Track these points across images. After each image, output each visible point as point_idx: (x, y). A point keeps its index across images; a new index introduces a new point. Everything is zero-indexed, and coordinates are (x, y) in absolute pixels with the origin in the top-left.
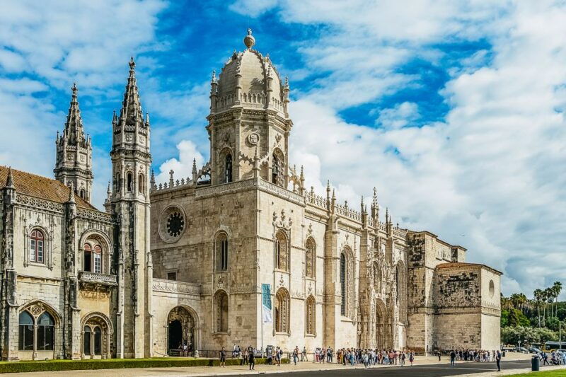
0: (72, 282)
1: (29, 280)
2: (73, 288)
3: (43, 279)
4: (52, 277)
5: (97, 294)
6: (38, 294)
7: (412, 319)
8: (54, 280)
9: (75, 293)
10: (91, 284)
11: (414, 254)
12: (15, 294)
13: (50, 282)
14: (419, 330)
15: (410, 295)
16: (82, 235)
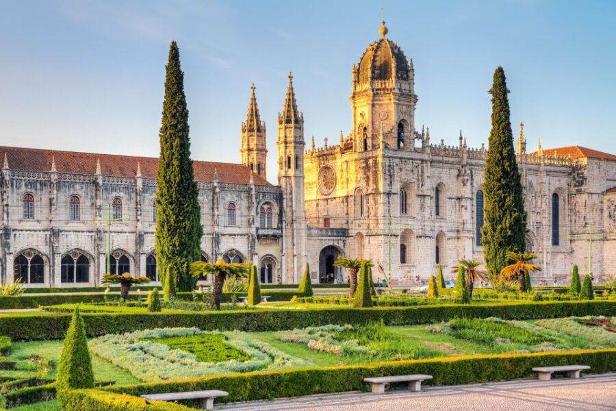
0: (252, 236)
1: (227, 236)
2: (253, 240)
3: (235, 235)
4: (240, 233)
5: (269, 241)
6: (233, 245)
7: (576, 246)
8: (241, 235)
9: (254, 243)
10: (264, 236)
11: (577, 179)
12: (220, 246)
13: (239, 236)
14: (582, 257)
15: (573, 222)
16: (258, 203)
